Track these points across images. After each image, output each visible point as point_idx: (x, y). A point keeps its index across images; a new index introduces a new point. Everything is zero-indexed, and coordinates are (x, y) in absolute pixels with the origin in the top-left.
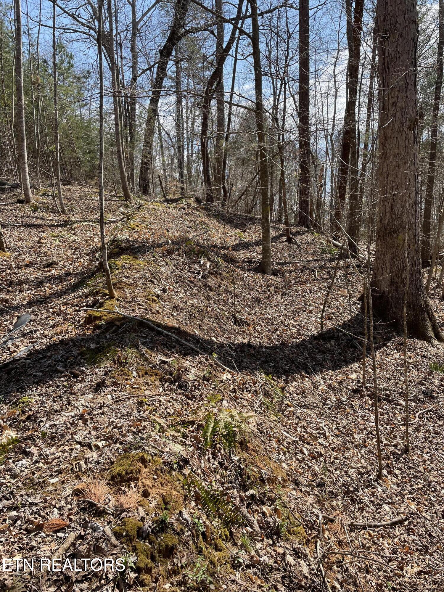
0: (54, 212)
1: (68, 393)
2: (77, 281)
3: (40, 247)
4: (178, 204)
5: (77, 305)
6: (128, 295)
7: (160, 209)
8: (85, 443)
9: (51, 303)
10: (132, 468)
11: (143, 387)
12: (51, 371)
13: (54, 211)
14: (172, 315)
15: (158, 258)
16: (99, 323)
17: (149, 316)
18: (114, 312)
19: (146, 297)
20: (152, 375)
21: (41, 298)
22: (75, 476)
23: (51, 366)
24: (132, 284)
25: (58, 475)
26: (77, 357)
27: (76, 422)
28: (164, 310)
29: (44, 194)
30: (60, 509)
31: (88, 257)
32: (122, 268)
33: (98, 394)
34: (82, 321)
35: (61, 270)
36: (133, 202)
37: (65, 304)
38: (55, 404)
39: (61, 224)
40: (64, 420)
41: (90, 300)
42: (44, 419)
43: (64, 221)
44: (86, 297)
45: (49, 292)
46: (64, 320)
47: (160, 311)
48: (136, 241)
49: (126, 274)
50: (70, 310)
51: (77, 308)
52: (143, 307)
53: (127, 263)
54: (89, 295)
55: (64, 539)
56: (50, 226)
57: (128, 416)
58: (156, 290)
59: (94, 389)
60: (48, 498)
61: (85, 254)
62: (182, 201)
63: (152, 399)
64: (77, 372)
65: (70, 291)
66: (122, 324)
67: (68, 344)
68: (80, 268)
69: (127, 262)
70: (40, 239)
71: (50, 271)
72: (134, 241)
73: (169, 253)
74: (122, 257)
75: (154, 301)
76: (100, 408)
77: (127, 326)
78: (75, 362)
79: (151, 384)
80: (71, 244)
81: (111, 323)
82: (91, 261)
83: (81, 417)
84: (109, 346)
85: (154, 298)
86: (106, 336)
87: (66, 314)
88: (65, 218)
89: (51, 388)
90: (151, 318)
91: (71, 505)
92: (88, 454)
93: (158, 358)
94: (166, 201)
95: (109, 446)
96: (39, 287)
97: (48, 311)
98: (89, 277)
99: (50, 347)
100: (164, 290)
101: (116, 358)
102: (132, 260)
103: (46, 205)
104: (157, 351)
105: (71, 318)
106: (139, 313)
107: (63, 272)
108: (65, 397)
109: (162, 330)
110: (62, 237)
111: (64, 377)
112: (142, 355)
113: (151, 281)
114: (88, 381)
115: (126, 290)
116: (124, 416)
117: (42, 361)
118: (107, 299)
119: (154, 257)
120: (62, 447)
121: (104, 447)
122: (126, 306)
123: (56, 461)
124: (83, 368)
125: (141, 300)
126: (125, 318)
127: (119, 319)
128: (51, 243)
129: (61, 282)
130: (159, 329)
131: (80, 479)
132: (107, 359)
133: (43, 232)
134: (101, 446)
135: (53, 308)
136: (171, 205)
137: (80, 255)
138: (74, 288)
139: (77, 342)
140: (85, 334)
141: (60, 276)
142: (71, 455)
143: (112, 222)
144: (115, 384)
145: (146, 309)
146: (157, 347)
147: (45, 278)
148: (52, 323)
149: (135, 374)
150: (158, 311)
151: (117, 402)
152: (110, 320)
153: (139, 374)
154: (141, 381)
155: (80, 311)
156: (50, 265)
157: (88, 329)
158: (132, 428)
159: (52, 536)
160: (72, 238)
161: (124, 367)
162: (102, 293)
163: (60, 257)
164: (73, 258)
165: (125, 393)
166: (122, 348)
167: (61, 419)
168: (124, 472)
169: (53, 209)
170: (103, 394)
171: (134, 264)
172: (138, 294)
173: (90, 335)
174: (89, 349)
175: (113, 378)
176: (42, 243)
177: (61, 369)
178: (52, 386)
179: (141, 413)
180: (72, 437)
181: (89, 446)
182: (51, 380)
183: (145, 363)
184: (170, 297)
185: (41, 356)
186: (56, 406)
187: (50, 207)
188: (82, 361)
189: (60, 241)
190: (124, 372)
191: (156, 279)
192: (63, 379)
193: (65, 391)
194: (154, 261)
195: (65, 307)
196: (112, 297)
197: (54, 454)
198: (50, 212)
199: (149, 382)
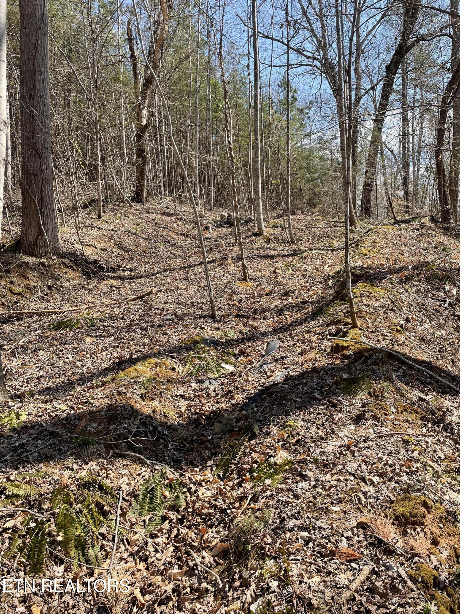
0: (284, 243)
1: (330, 422)
2: (314, 309)
3: (276, 276)
4: (411, 225)
5: (319, 334)
6: (370, 325)
7: (391, 231)
8: (358, 475)
9: (294, 331)
10: (416, 511)
11: (404, 425)
12: (309, 397)
13: (283, 241)
14: (420, 347)
15: (396, 285)
16: (347, 353)
17: (396, 347)
18: (361, 342)
19: (389, 327)
20: (412, 413)
21: (284, 326)
22: (356, 508)
23: (308, 392)
24: (372, 312)
25: (338, 504)
26: (332, 386)
27: (344, 453)
28: (410, 342)
29: (274, 226)
30: (348, 538)
31: (321, 285)
32: (361, 296)
33: (359, 426)
34: (328, 350)
35: (297, 298)
36: (358, 226)
37: (308, 332)
38: (319, 431)
39: (291, 254)
40: (331, 449)
41: (333, 328)
42: (313, 445)
43: (294, 251)
44: (328, 326)
45: (290, 320)
46: (311, 348)
47: (407, 343)
48: (370, 267)
49: (365, 302)
50: (314, 338)
51: (321, 337)
52: (389, 338)
53: (365, 291)
54: (330, 323)
55: (359, 571)
56: (282, 256)
57: (396, 454)
58: (399, 319)
59: (354, 420)
60: (334, 525)
61: (317, 282)
62: (415, 222)
63: (417, 439)
64: (335, 401)
65: (310, 319)
66: (371, 355)
67: (320, 372)
68: (315, 297)
69: (365, 289)
70: (276, 269)
71: (287, 299)
72: (368, 268)
73: (408, 279)
74: (359, 285)
75: (398, 331)
76: (365, 441)
77: (376, 357)
78: (330, 390)
79: (412, 423)
80: (304, 273)
81: (359, 354)
82: (325, 289)
83: (348, 448)
84: (363, 378)
85: (399, 328)
86: (355, 367)
87: (312, 342)
88: (294, 247)
89: (313, 414)
90: (398, 350)
91: (358, 537)
92: (365, 488)
93: (415, 394)
94: (397, 222)
95: (384, 483)
96: (280, 315)
97: (293, 338)
98: (327, 305)
99: (304, 374)
100: (407, 320)
101: (371, 390)
102: (370, 287)
103: (276, 237)
104: (413, 386)
105: (316, 347)
106: (384, 344)
107: (299, 300)
108: (328, 425)
109: (414, 364)
110: (294, 266)
111: (323, 405)
112: (398, 390)
113: (392, 310)
114: (347, 412)
115: (368, 319)
116: (392, 453)
117: (299, 387)
118: (350, 329)
119: (392, 284)
120: (336, 476)
121: (378, 483)
122: (370, 335)
123: (333, 489)
124: (340, 398)
125: (385, 330)
126: (372, 349)
127: (367, 350)
128: (285, 272)
129: (299, 310)
130: (410, 362)
131: (361, 512)
132: (363, 390)
133: (277, 262)
134: (376, 482)
135: (297, 336)
136: (403, 227)
137: (314, 283)
138: (313, 317)
139: (329, 371)
140: (334, 363)
141: (297, 304)
142: (347, 486)
143: (339, 249)
144: (374, 418)
145: (392, 340)
146: (412, 382)
147: (284, 306)
148: (299, 350)
149: (393, 409)
150: (404, 343)
151: (380, 437)
152: (357, 350)
153: (397, 409)
154: (401, 418)
155: (323, 339)
156: (286, 294)
157: (336, 358)
158: (404, 468)
159: (346, 565)
160: (303, 267)
161: (381, 401)
162: (343, 322)
163: (295, 286)
164: (307, 287)
165: (387, 429)
166: (377, 380)
167: (329, 448)
168: (408, 514)
169: (283, 240)
170: (364, 427)
171: (373, 292)
172: (381, 323)
173: (339, 364)
174: (341, 378)
175: (371, 412)
176: (278, 273)
177: (318, 396)
178: (313, 413)
179: (410, 453)
180: (344, 467)
181: (363, 479)
182: (311, 407)
183: (402, 398)
184: (415, 328)
185: (297, 382)
186: (321, 433)
187: (281, 238)
188: (337, 390)
189: (293, 270)
190: (382, 406)
191: (398, 308)
192: (322, 407)
193: (327, 420)
194: (392, 288)
195: (308, 335)
196: (354, 326)
197: (329, 482)
198: (280, 243)
199: (410, 419)
